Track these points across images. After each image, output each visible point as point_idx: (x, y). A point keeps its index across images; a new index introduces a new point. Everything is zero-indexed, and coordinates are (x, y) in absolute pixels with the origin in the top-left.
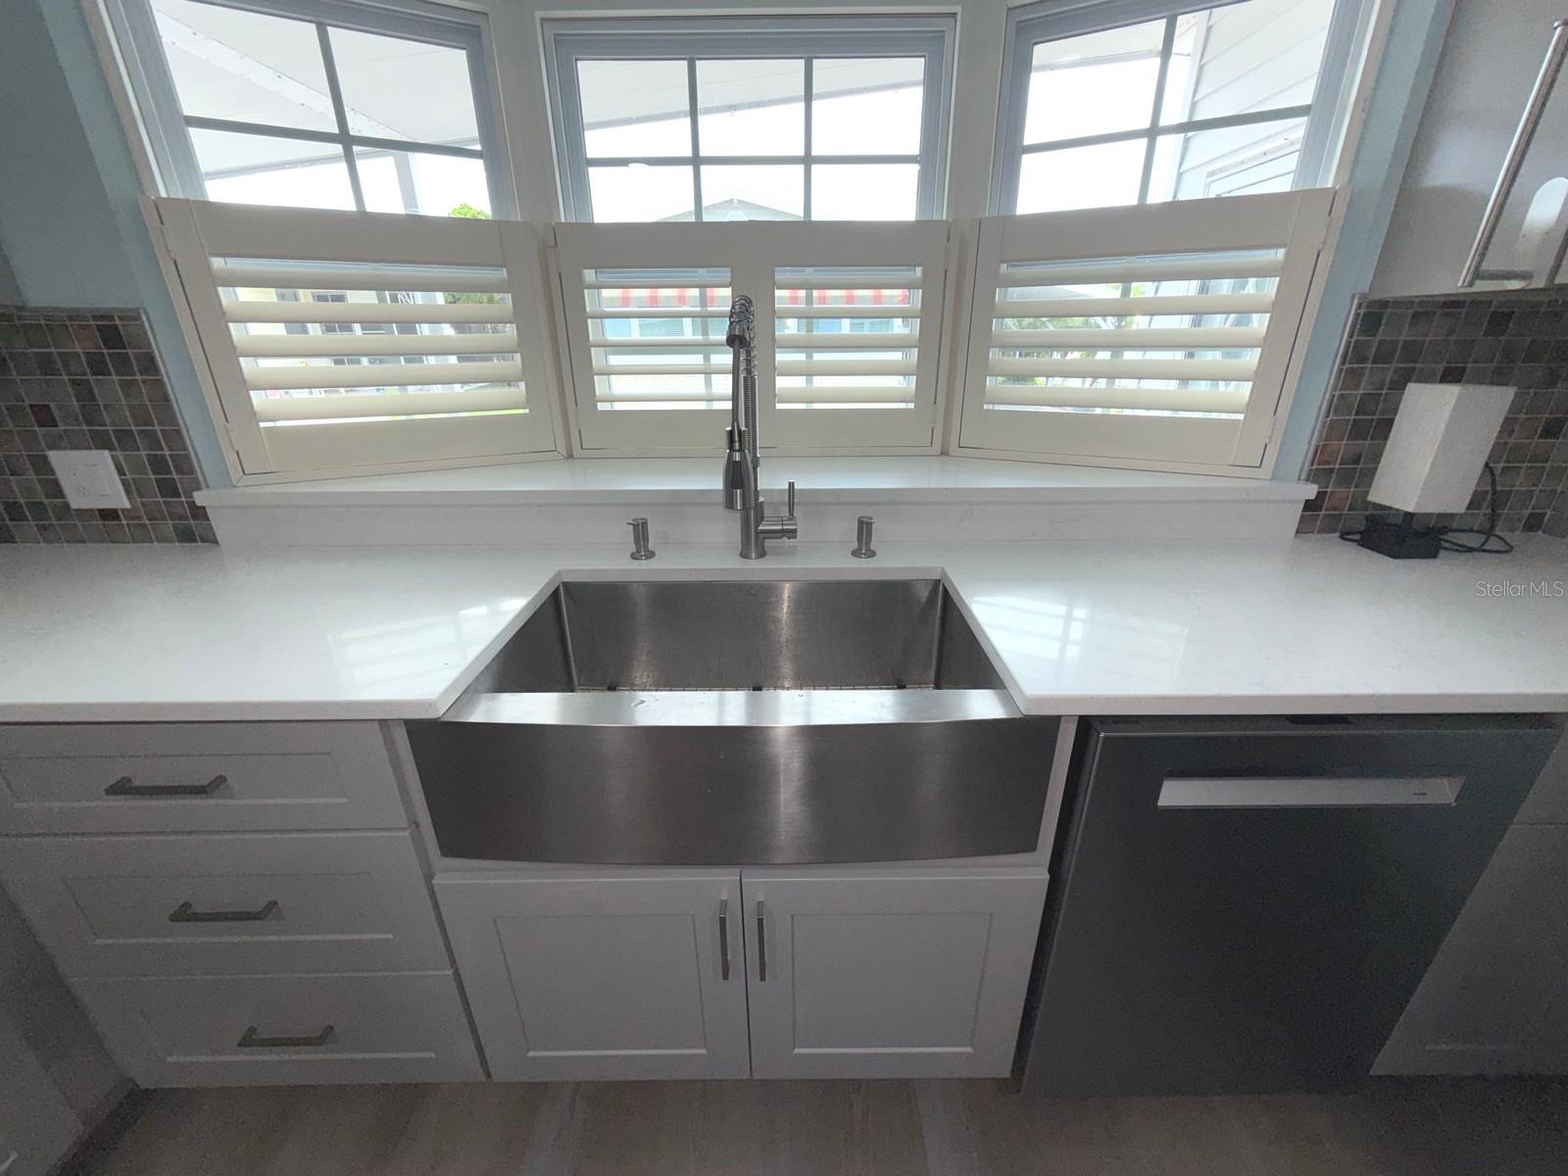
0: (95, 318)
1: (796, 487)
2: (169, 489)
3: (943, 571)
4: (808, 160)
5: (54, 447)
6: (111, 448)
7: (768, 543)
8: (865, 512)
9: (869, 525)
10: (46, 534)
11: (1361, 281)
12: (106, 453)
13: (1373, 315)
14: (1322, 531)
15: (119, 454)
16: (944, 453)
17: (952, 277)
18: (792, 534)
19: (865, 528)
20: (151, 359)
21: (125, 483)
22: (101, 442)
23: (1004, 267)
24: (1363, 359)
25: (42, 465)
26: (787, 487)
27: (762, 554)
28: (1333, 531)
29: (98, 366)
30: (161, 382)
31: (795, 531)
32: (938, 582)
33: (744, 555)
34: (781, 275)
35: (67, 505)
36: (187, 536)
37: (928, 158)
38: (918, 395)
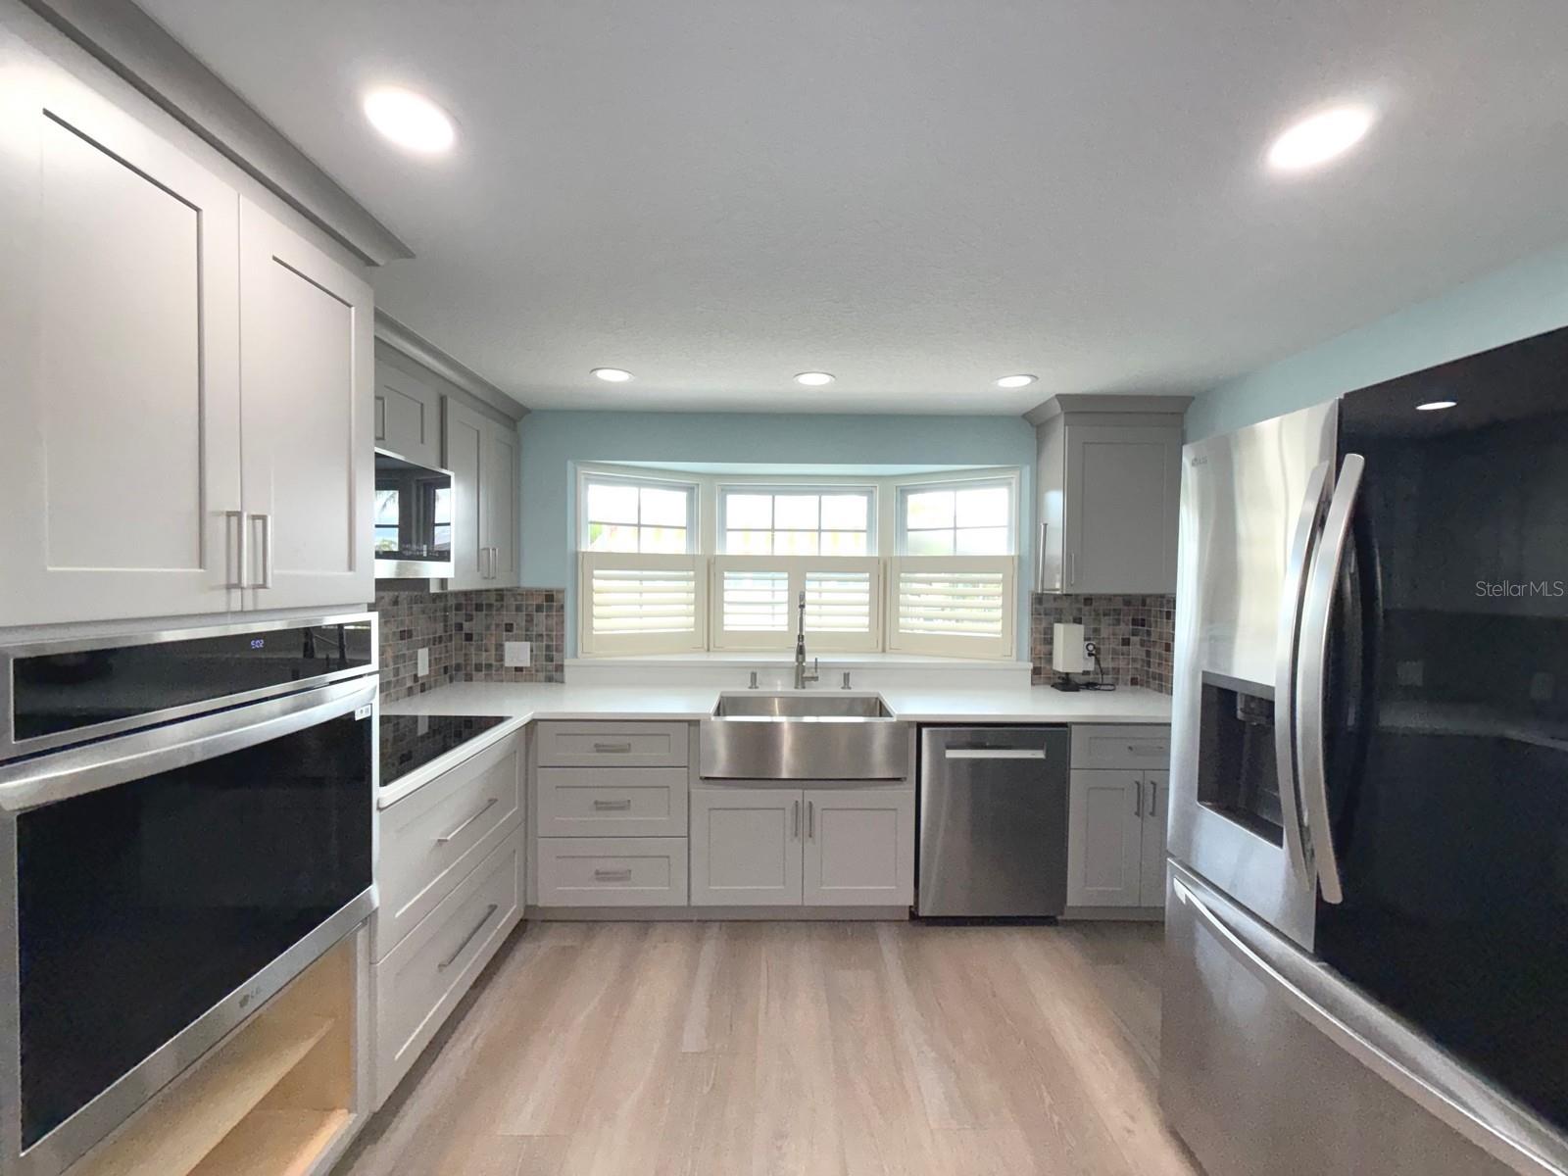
0: (546, 591)
1: (819, 660)
2: (550, 659)
3: (879, 694)
4: (820, 530)
5: (507, 640)
6: (531, 641)
7: (807, 683)
8: (847, 671)
9: (848, 674)
10: (488, 678)
11: (1031, 585)
12: (529, 643)
13: (1039, 599)
14: (1045, 683)
15: (534, 644)
16: (884, 651)
17: (881, 578)
18: (816, 679)
19: (846, 677)
20: (562, 607)
21: (531, 656)
22: (528, 638)
23: (903, 575)
24: (1040, 614)
25: (500, 647)
26: (814, 660)
27: (804, 687)
28: (1048, 684)
29: (539, 608)
30: (563, 615)
31: (817, 678)
32: (877, 698)
33: (796, 688)
34: (808, 575)
35: (502, 666)
36: (549, 679)
37: (869, 530)
38: (869, 626)
